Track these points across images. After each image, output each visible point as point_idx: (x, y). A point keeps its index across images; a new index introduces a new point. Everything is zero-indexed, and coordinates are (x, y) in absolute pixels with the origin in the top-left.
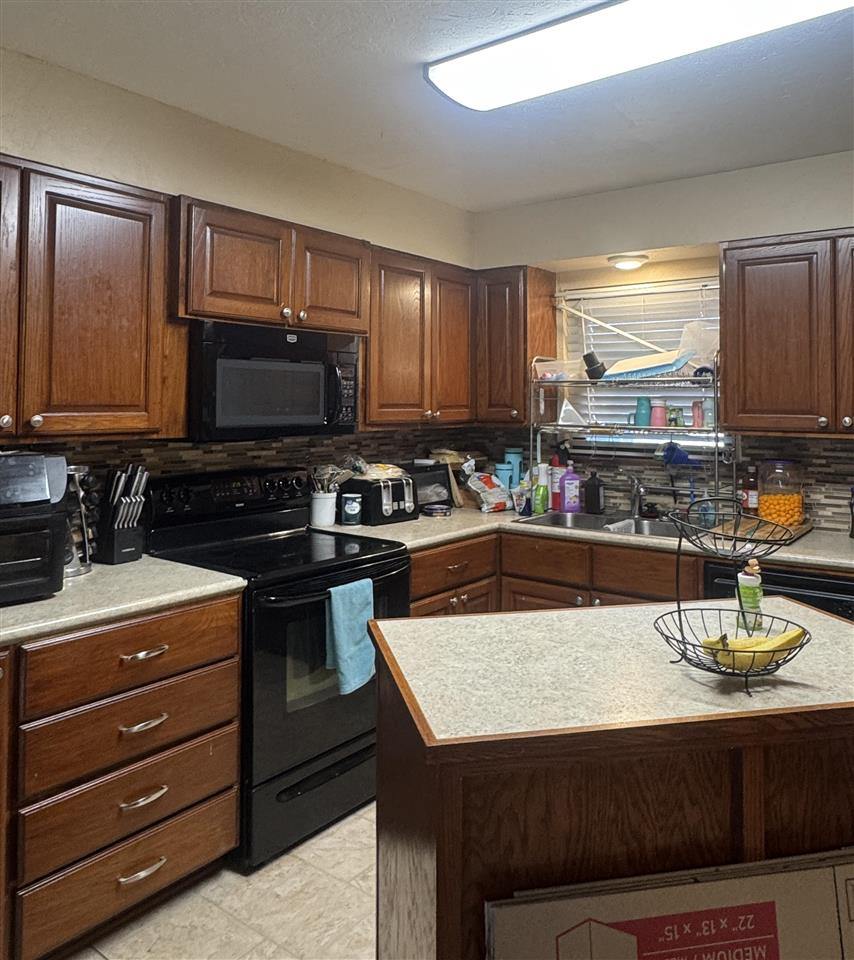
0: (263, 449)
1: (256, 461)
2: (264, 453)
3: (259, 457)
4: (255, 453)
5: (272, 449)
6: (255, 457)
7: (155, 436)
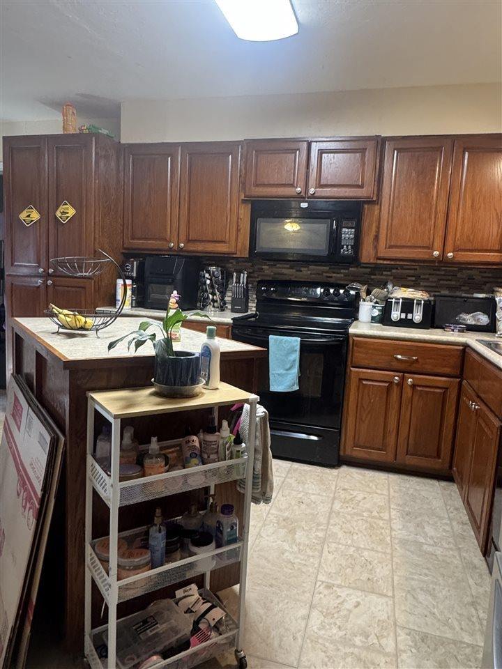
0: (334, 273)
1: (329, 279)
2: (335, 275)
3: (331, 277)
4: (328, 275)
5: (341, 273)
6: (328, 277)
7: (235, 256)
